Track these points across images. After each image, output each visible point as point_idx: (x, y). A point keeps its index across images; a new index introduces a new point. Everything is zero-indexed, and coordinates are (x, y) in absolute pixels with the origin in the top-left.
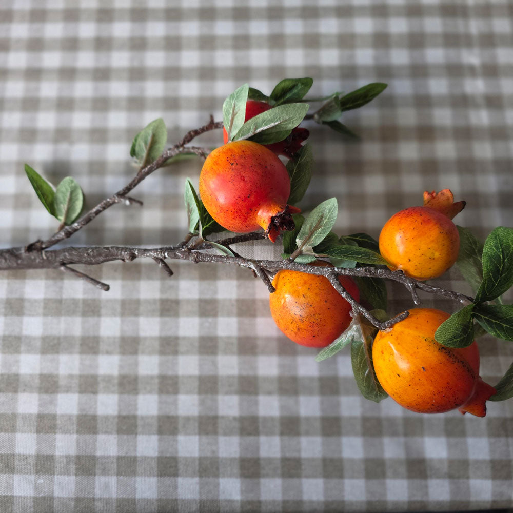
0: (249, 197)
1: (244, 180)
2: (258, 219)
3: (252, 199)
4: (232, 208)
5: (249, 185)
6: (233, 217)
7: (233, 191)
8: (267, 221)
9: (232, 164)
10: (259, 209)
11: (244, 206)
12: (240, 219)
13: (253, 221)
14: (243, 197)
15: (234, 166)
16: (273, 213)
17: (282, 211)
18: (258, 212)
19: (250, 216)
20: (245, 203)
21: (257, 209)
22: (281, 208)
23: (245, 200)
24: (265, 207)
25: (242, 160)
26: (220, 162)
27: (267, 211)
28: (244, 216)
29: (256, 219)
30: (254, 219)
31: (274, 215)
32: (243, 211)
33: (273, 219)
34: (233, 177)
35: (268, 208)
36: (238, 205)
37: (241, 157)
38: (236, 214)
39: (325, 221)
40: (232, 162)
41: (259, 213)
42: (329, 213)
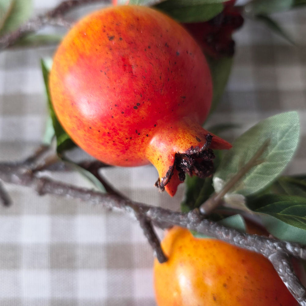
0: (136, 108)
1: (131, 72)
2: (149, 151)
3: (143, 112)
4: (100, 124)
5: (139, 85)
6: (101, 141)
7: (106, 91)
8: (165, 158)
9: (111, 38)
10: (153, 134)
11: (124, 124)
12: (114, 147)
13: (139, 154)
14: (125, 105)
15: (114, 42)
16: (180, 148)
17: (200, 147)
18: (150, 139)
19: (135, 143)
20: (128, 119)
21: (150, 133)
22: (198, 140)
23: (127, 112)
24: (166, 132)
25: (132, 34)
26: (90, 33)
27: (167, 139)
28: (123, 143)
29: (144, 151)
30: (142, 149)
31: (182, 152)
32: (121, 134)
33: (178, 158)
34: (109, 64)
35: (172, 135)
36: (112, 121)
37: (130, 26)
38: (107, 138)
39: (272, 152)
40: (111, 34)
41: (154, 141)
42: (281, 138)
